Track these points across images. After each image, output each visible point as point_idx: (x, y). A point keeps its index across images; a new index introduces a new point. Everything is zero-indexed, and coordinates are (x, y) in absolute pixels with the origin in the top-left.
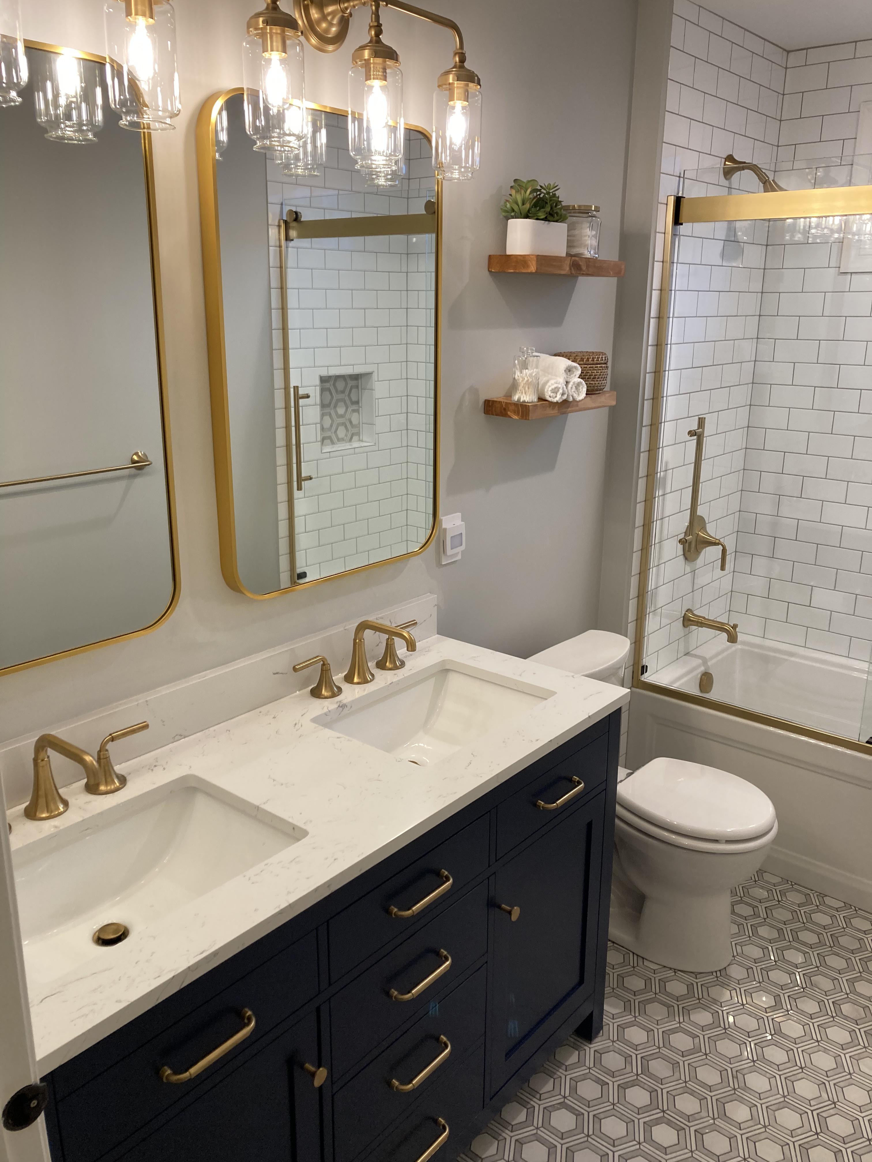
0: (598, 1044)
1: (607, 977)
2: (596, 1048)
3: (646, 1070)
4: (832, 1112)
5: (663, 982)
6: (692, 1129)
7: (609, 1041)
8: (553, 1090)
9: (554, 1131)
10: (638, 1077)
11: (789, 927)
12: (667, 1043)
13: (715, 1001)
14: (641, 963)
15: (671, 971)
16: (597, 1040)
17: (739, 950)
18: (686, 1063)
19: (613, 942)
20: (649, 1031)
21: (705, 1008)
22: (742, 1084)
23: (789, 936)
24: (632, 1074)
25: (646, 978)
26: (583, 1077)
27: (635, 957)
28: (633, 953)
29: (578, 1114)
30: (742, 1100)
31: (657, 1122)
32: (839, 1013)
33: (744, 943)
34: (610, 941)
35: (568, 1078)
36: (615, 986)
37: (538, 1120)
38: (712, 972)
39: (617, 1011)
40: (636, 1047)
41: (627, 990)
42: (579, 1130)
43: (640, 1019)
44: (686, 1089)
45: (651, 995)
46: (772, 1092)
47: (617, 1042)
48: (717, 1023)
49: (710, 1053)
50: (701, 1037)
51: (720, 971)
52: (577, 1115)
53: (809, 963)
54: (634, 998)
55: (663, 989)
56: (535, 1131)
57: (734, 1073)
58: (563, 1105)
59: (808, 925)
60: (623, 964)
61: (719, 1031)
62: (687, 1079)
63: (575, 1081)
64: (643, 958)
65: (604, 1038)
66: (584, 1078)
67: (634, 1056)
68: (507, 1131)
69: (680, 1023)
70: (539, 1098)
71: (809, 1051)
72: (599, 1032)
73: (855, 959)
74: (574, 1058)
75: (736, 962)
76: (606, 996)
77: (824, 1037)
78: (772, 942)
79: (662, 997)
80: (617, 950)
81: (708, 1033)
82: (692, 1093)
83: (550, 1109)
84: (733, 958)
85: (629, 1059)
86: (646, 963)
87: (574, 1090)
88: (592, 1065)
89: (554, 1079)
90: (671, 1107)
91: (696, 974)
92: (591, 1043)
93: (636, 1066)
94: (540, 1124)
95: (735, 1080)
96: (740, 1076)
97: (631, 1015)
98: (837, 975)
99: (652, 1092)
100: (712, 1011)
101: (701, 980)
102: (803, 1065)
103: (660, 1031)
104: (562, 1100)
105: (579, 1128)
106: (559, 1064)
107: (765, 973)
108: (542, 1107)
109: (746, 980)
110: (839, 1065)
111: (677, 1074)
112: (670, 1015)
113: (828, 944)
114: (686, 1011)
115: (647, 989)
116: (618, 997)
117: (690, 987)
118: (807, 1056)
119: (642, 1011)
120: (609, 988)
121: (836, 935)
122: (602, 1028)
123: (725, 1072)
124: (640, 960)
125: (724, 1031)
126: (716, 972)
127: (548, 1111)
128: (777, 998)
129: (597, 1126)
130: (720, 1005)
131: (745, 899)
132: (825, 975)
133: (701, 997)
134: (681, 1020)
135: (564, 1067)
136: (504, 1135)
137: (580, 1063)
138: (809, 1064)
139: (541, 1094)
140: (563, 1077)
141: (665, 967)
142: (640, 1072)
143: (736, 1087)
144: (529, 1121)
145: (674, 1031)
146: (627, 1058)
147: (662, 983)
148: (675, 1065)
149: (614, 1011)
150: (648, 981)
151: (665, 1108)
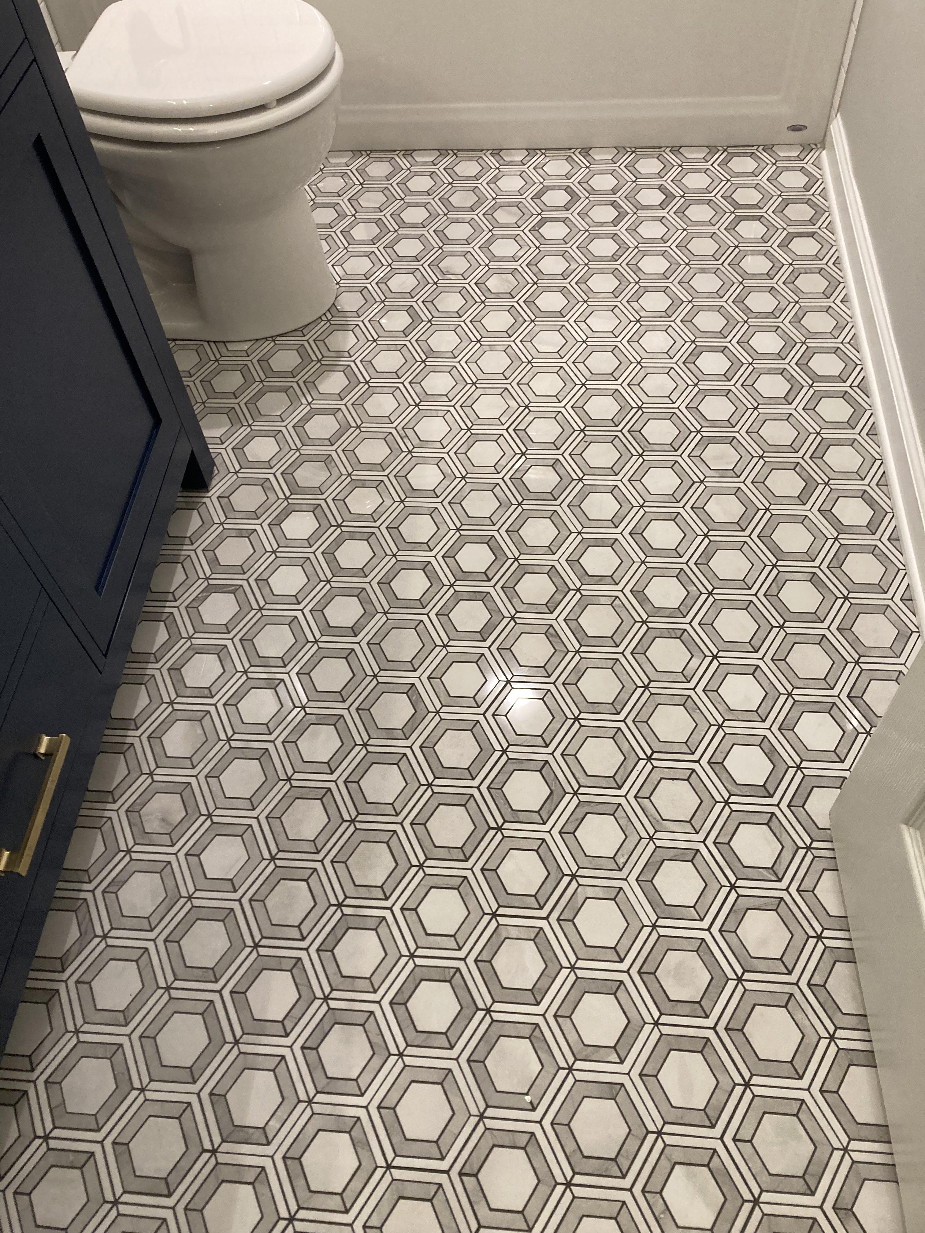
0: (217, 488)
1: (188, 389)
2: (217, 494)
3: (295, 488)
4: (529, 418)
5: (264, 361)
6: (383, 528)
7: (231, 475)
8: (187, 577)
9: (214, 629)
10: (289, 500)
11: (388, 212)
12: (306, 440)
13: (339, 354)
14: (223, 350)
15: (268, 342)
16: (214, 482)
17: (341, 272)
18: (340, 451)
19: (174, 340)
20: (275, 434)
21: (332, 368)
22: (416, 442)
23: (392, 224)
24: (280, 501)
25: (240, 368)
26: (218, 541)
27: (212, 344)
28: (208, 342)
29: (234, 590)
30: (425, 461)
31: (338, 543)
32: (488, 294)
33: (342, 261)
34: (169, 340)
35: (199, 551)
36: (205, 398)
37: (186, 627)
38: (320, 317)
39: (223, 430)
40: (268, 465)
41: (224, 395)
42: (246, 608)
43: (258, 426)
44: (354, 484)
45: (256, 387)
46: (455, 432)
47: (242, 471)
48: (354, 380)
49: (362, 423)
50: (343, 408)
51: (329, 310)
52: (233, 592)
53: (429, 247)
54: (237, 401)
55: (269, 371)
56: (189, 644)
57: (402, 432)
58: (211, 589)
59: (408, 199)
60: (200, 364)
61: (362, 388)
62: (350, 470)
63: (210, 550)
64: (224, 342)
65: (222, 475)
66: (221, 539)
67: (272, 477)
68: (150, 666)
69: (309, 404)
70: (173, 599)
71: (473, 359)
72: (212, 471)
73: (478, 216)
74: (195, 521)
75: (343, 289)
76: (199, 417)
77: (484, 333)
78: (375, 242)
79: (272, 382)
80: (184, 348)
81: (349, 399)
82: (363, 484)
83: (195, 604)
84: (338, 286)
85: (267, 484)
86: (231, 347)
87: (214, 562)
88: (223, 519)
89: (182, 563)
90: (347, 516)
91: (301, 330)
92: (208, 492)
93: (281, 488)
94: (191, 631)
95: (406, 440)
96: (410, 432)
97: (243, 426)
98: (466, 248)
99: (315, 509)
100: (342, 368)
101: (311, 335)
102: (475, 380)
103: (290, 427)
104: (206, 584)
105: (244, 607)
106: (180, 540)
107: (383, 286)
108: (182, 608)
109: (366, 307)
110: (513, 358)
111: (335, 472)
112: (294, 401)
113: (441, 213)
114: (311, 385)
115: (248, 380)
116: (216, 411)
117: (301, 351)
118: (473, 366)
119: (255, 413)
120: (198, 405)
121: (446, 196)
122: (214, 464)
123: (390, 436)
124: (221, 346)
125: (367, 386)
126: (325, 314)
127: (193, 607)
128: (411, 311)
129: (266, 591)
130: (348, 355)
131: (318, 200)
132: (453, 254)
133: (320, 357)
134: (310, 400)
135: (187, 541)
136: (149, 672)
137: (207, 524)
138: (480, 375)
139: (173, 593)
140: (192, 554)
141: (257, 340)
142: (288, 493)
143: (411, 448)
144: (174, 636)
145: (307, 418)
146: (265, 484)
147: (264, 364)
148: (327, 460)
149: (218, 432)
150: (244, 370)
151: (340, 521)
